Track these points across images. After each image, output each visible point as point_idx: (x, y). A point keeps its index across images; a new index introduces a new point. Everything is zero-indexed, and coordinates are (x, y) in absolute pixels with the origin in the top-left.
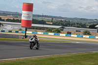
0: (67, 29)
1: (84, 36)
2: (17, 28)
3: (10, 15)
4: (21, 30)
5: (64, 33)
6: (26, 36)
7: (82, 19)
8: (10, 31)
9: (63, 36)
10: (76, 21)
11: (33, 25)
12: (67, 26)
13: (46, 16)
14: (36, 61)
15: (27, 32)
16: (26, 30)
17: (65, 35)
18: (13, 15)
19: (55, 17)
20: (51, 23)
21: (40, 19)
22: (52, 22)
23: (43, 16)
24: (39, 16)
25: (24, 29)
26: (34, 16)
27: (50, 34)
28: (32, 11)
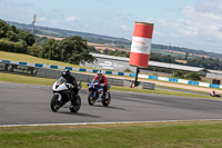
0: (213, 74)
2: (121, 67)
3: (110, 42)
4: (128, 71)
5: (206, 81)
6: (137, 83)
8: (109, 72)
9: (204, 86)
11: (151, 63)
12: (213, 68)
13: (175, 49)
14: (152, 129)
15: (139, 76)
16: (138, 72)
17: (208, 85)
18: (115, 43)
19: (192, 51)
20: (185, 62)
21: (164, 53)
22: (186, 59)
23: (170, 48)
24: (162, 47)
25: (134, 70)
26: (153, 46)
27: (180, 81)
28: (150, 37)
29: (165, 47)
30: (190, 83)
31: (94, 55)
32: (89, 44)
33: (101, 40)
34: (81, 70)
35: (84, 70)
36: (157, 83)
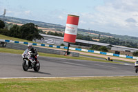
0: (115, 48)
1: (134, 58)
3: (52, 27)
4: (62, 45)
5: (111, 52)
6: (68, 53)
7: (133, 38)
8: (51, 46)
9: (109, 54)
10: (126, 40)
11: (77, 40)
12: (115, 44)
13: (92, 32)
14: (78, 82)
15: (70, 48)
16: (69, 46)
17: (112, 54)
18: (55, 27)
19: (103, 33)
20: (98, 40)
21: (85, 34)
22: (99, 38)
23: (89, 31)
24: (84, 31)
25: (67, 44)
26: (79, 30)
27: (95, 52)
28: (77, 24)
29: (86, 31)
30: (101, 53)
31: (42, 35)
32: (39, 28)
33: (46, 26)
34: (34, 44)
35: (36, 44)
36: (81, 53)
